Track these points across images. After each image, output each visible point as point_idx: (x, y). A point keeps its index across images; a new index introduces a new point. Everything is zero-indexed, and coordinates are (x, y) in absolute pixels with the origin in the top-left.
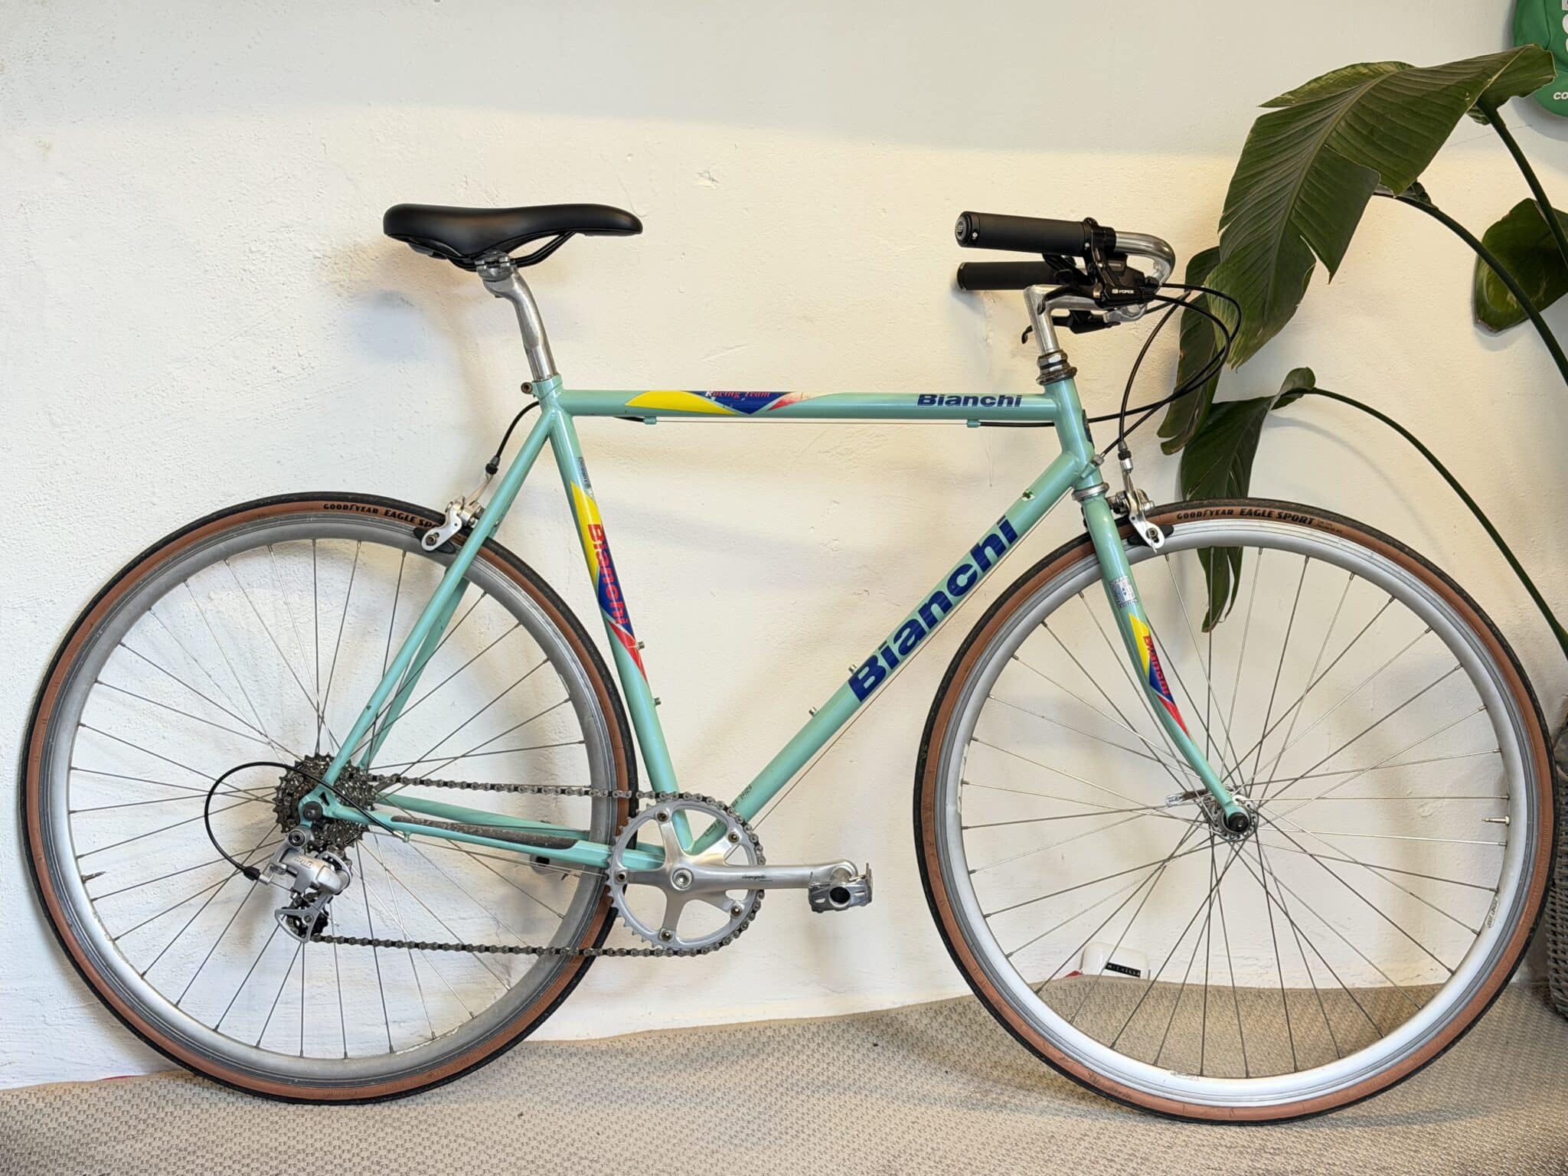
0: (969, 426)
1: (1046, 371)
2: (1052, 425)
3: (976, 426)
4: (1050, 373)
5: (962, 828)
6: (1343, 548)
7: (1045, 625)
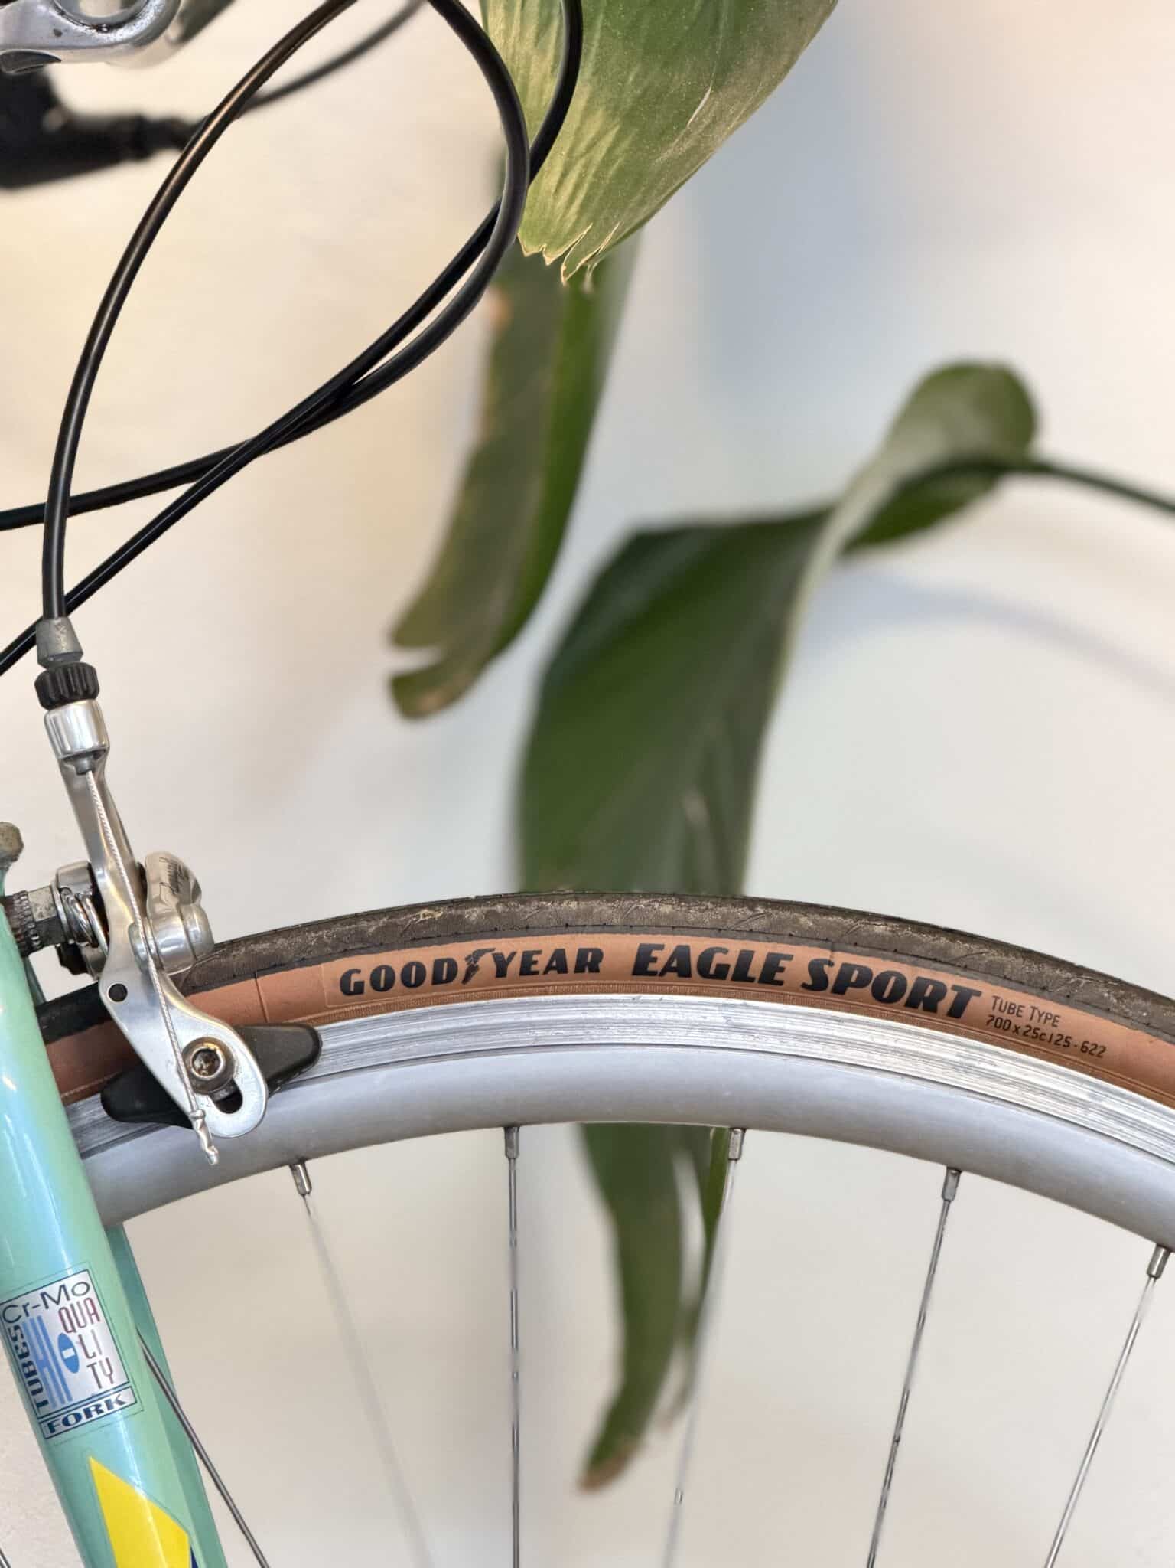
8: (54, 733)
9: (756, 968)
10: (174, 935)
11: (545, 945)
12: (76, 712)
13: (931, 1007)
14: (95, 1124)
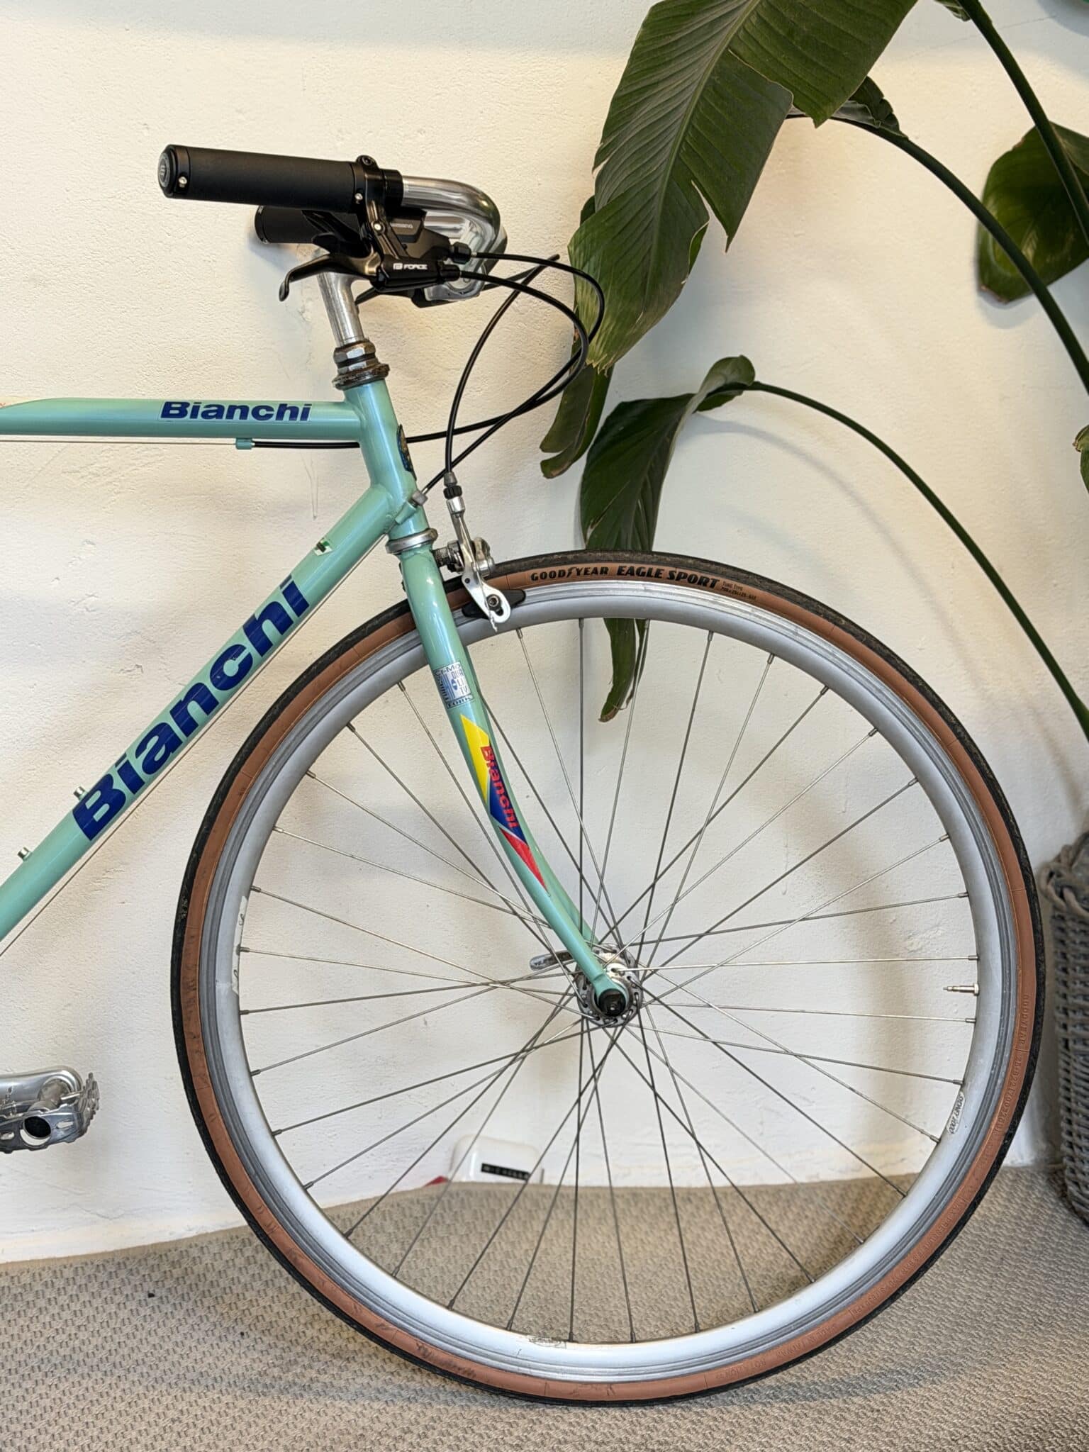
0: (238, 448)
1: (344, 369)
2: (356, 445)
3: (249, 448)
4: (348, 373)
5: (240, 1013)
6: (757, 619)
7: (352, 729)
8: (449, 505)
9: (653, 573)
10: (484, 565)
11: (592, 566)
12: (456, 500)
13: (705, 584)
14: (459, 618)
